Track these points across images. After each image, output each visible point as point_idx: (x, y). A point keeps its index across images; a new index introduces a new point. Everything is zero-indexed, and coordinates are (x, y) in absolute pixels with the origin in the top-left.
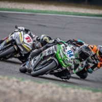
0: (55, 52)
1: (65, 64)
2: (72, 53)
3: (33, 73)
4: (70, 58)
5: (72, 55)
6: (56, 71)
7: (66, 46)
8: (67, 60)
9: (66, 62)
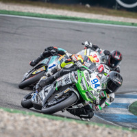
0: (76, 81)
1: (90, 98)
2: (98, 83)
3: (44, 109)
6: (76, 107)
7: (90, 73)
9: (90, 96)
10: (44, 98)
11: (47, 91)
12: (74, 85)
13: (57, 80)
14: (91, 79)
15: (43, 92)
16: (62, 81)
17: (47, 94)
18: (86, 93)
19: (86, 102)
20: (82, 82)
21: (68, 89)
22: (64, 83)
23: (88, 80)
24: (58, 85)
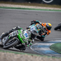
1: (24, 41)
2: (28, 35)
4: (26, 38)
5: (28, 36)
6: (18, 46)
7: (24, 31)
8: (25, 39)
9: (24, 40)
10: (4, 42)
11: (5, 39)
12: (17, 36)
13: (10, 34)
14: (24, 33)
15: (3, 39)
16: (12, 34)
17: (5, 40)
18: (23, 39)
19: (23, 43)
20: (20, 35)
21: (14, 38)
22: (13, 36)
23: (23, 34)
24: (10, 36)
